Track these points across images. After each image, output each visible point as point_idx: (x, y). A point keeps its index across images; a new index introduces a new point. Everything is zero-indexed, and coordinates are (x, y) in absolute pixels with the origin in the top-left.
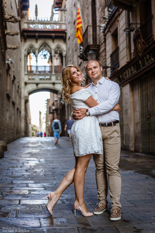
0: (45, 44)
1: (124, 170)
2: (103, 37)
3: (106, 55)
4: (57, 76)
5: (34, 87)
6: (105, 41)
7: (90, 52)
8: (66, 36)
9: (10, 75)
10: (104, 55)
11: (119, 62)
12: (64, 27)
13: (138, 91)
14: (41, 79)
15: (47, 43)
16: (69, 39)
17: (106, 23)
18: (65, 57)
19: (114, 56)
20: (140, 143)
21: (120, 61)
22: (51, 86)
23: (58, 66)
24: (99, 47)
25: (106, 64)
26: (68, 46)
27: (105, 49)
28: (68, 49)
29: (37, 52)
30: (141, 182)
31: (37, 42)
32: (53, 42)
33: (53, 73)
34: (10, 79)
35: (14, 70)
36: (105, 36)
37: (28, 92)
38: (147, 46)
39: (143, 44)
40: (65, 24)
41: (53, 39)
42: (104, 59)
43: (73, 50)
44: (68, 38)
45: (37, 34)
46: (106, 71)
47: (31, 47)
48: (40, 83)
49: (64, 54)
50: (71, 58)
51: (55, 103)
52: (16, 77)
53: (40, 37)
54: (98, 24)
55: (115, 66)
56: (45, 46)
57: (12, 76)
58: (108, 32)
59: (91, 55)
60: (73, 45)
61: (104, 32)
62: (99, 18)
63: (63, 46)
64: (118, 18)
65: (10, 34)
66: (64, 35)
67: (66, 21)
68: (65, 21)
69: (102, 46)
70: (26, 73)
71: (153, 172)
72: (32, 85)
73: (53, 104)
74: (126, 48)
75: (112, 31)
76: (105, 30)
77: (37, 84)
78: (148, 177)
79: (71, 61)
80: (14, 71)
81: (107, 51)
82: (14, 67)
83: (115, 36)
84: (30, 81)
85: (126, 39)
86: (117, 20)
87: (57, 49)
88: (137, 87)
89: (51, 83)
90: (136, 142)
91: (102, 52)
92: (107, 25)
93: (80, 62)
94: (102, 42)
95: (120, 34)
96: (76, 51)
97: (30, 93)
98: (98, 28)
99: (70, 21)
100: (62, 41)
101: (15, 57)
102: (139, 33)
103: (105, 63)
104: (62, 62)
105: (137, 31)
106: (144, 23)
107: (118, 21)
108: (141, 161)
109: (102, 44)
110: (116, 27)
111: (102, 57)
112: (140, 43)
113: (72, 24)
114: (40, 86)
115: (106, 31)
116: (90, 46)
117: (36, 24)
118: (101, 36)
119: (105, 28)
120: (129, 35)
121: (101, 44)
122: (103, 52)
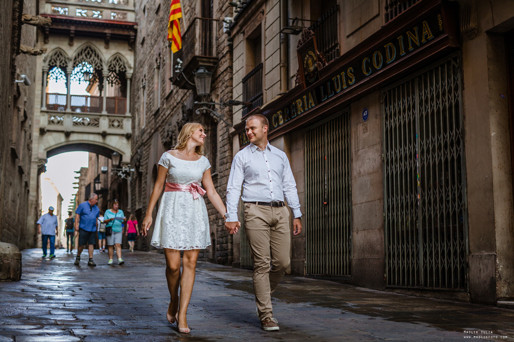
0: (88, 49)
1: (291, 302)
2: (226, 43)
3: (231, 79)
4: (113, 119)
5: (61, 139)
6: (231, 51)
7: (201, 71)
8: (136, 36)
9: (19, 110)
10: (227, 78)
11: (262, 94)
12: (130, 18)
13: (302, 153)
14: (76, 124)
15: (93, 47)
16: (142, 43)
17: (235, 14)
18: (131, 80)
19: (251, 83)
20: (305, 258)
21: (264, 92)
22: (98, 139)
23: (114, 98)
24: (217, 62)
25: (232, 97)
26: (140, 57)
27: (231, 67)
28: (139, 65)
29: (70, 64)
30: (338, 319)
31: (71, 45)
32: (107, 47)
33: (104, 112)
34: (18, 117)
35: (25, 99)
36: (231, 40)
37: (46, 149)
38: (327, 64)
39: (320, 60)
40: (133, 11)
41: (107, 40)
42: (227, 87)
43: (150, 66)
44: (139, 40)
45: (73, 28)
46: (231, 111)
47: (59, 54)
48: (73, 132)
49: (130, 72)
50: (146, 83)
51: (102, 177)
52: (28, 116)
53: (79, 35)
54: (215, 15)
55: (252, 101)
56: (88, 53)
57: (22, 113)
58: (238, 33)
59: (201, 76)
60: (153, 55)
61: (229, 33)
62: (219, 3)
63: (129, 57)
64: (264, 7)
65: (32, 22)
66: (132, 33)
67: (138, 5)
68: (135, 5)
69: (224, 60)
70: (44, 109)
71: (349, 305)
72: (55, 134)
73: (97, 180)
74: (279, 67)
75: (248, 31)
76: (232, 28)
77: (67, 134)
78: (343, 311)
79: (147, 88)
80: (25, 102)
81: (234, 72)
82: (26, 95)
83: (255, 43)
84: (52, 127)
85: (280, 48)
86: (261, 10)
87: (114, 63)
88: (300, 144)
89: (98, 134)
90: (295, 255)
91: (222, 73)
92: (237, 19)
93: (168, 92)
94: (225, 52)
95: (265, 37)
96: (158, 68)
97: (51, 152)
98: (215, 23)
99: (148, 6)
100: (127, 46)
101: (28, 71)
102: (310, 38)
103: (230, 95)
104: (123, 90)
105: (307, 35)
106: (319, 20)
107: (263, 13)
108: (313, 289)
109: (224, 56)
110: (257, 24)
111: (223, 84)
112: (311, 56)
113: (153, 13)
114: (74, 138)
115: (235, 32)
116: (198, 59)
117: (71, 8)
118: (221, 40)
119: (232, 25)
120: (285, 42)
121: (221, 56)
122: (225, 74)
